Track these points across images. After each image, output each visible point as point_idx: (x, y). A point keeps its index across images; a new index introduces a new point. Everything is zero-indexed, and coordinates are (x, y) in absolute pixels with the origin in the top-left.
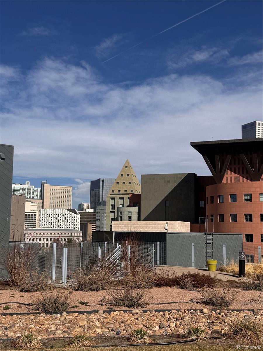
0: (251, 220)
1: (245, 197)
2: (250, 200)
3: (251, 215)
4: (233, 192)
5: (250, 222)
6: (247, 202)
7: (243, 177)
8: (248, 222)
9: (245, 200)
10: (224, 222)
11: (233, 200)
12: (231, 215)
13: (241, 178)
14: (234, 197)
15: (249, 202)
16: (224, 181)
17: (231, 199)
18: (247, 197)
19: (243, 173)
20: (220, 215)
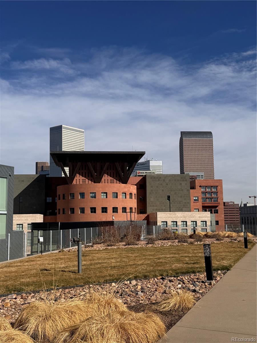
0: (95, 212)
1: (91, 195)
2: (95, 197)
3: (95, 208)
4: (82, 191)
5: (94, 213)
6: (92, 198)
7: (88, 180)
8: (92, 213)
9: (91, 197)
10: (74, 213)
11: (81, 197)
12: (80, 208)
13: (87, 180)
14: (83, 195)
15: (94, 198)
16: (74, 182)
17: (80, 196)
18: (92, 195)
19: (88, 177)
20: (71, 209)
